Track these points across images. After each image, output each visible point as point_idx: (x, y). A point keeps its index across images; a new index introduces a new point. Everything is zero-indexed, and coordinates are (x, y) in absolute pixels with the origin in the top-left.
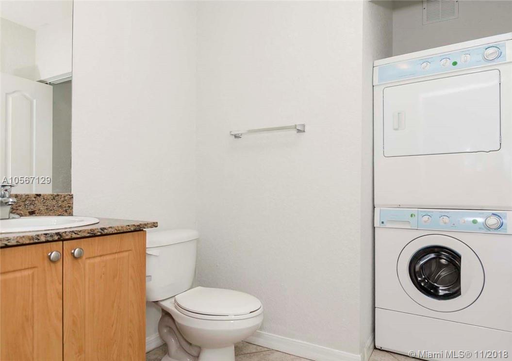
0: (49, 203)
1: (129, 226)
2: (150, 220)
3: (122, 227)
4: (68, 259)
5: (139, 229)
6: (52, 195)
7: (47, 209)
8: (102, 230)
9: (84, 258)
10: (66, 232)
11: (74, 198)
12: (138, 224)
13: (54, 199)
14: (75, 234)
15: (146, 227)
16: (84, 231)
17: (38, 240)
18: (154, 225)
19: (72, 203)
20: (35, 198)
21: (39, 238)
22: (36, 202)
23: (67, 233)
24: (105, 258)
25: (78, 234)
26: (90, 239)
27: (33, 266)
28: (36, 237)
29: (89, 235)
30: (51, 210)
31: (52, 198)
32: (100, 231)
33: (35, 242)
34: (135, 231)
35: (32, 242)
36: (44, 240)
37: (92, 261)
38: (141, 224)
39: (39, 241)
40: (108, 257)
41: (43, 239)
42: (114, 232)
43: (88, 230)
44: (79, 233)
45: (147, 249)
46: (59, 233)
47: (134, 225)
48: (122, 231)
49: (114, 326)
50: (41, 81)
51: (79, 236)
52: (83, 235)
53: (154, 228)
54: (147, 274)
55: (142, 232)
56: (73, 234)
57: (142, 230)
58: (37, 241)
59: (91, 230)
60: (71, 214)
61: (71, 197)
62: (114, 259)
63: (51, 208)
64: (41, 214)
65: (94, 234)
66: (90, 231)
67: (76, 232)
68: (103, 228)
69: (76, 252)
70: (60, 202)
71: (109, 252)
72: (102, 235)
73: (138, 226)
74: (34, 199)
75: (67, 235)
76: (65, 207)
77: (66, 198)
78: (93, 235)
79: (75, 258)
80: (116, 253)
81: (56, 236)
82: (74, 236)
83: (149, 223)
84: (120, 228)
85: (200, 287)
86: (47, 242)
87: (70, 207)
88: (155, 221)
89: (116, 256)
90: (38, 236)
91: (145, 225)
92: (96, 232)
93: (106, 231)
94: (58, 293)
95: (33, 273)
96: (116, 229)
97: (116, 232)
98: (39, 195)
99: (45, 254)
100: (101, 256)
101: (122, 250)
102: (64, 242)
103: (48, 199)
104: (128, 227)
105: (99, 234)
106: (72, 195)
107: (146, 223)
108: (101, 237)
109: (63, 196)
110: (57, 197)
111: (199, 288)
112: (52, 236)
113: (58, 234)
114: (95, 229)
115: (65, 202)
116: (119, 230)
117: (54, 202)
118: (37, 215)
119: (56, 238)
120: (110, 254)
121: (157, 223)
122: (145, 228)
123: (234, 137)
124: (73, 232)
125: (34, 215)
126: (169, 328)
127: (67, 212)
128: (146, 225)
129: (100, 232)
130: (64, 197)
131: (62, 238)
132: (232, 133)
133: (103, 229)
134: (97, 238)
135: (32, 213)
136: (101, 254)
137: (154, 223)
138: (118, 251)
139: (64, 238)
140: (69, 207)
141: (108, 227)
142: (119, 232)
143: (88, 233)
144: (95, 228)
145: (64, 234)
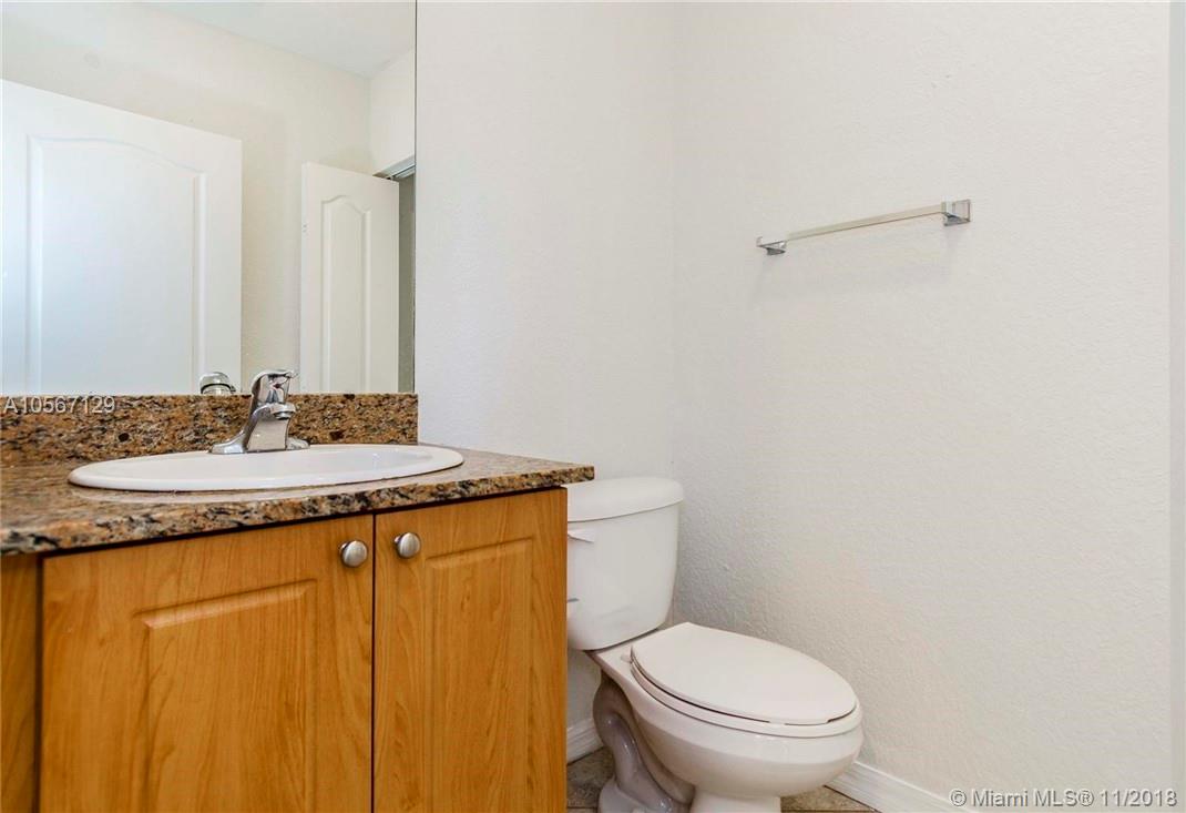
0: (371, 414)
1: (526, 476)
2: (578, 460)
3: (510, 480)
4: (384, 558)
5: (550, 485)
6: (376, 397)
7: (366, 427)
8: (463, 486)
9: (423, 557)
10: (379, 491)
11: (419, 403)
12: (548, 472)
13: (381, 405)
14: (402, 496)
15: (566, 479)
16: (423, 490)
17: (315, 511)
18: (586, 474)
19: (417, 415)
20: (343, 402)
21: (316, 507)
22: (345, 412)
23: (383, 495)
24: (471, 558)
25: (408, 498)
26: (437, 509)
27: (304, 578)
28: (311, 503)
29: (433, 499)
30: (375, 430)
31: (377, 403)
32: (459, 489)
33: (305, 516)
34: (541, 489)
35: (300, 516)
36: (329, 513)
37: (440, 565)
38: (554, 472)
39: (317, 515)
40: (478, 557)
41: (326, 509)
42: (491, 493)
43: (431, 487)
44: (410, 495)
45: (569, 526)
46: (364, 493)
47: (539, 475)
48: (510, 490)
49: (493, 732)
50: (379, 175)
51: (409, 502)
52: (419, 501)
53: (587, 483)
54: (570, 595)
55: (558, 492)
56: (397, 496)
57: (559, 487)
58: (311, 515)
59: (437, 487)
60: (413, 441)
61: (414, 400)
62: (494, 560)
63: (375, 426)
64: (354, 439)
65: (446, 496)
66: (435, 490)
67: (402, 492)
68: (467, 482)
69: (405, 541)
70: (392, 412)
71: (480, 542)
72: (463, 500)
73: (548, 476)
74: (342, 405)
75: (382, 500)
76: (402, 423)
77: (404, 403)
78: (442, 499)
79: (401, 558)
80: (496, 545)
81: (356, 502)
82: (399, 501)
83: (574, 468)
84: (506, 483)
85: (688, 623)
86: (336, 516)
87: (412, 424)
88: (587, 464)
89: (498, 552)
90: (315, 501)
91: (565, 473)
92: (449, 492)
93: (473, 490)
94: (362, 647)
95: (305, 594)
96: (497, 486)
97: (496, 492)
98: (350, 397)
99: (334, 548)
100: (462, 552)
101: (512, 537)
102: (378, 517)
103: (369, 406)
104: (525, 480)
105: (457, 496)
106: (416, 397)
107: (567, 468)
108: (461, 505)
109: (397, 398)
110: (386, 402)
111: (687, 626)
112: (346, 502)
113: (361, 496)
114: (448, 484)
115: (402, 411)
116: (503, 487)
117: (380, 413)
118: (348, 440)
119: (357, 506)
120: (485, 547)
121: (592, 469)
122: (564, 482)
123: (766, 251)
124: (395, 491)
125: (341, 440)
126: (616, 716)
127: (405, 434)
128: (568, 475)
129: (461, 493)
130: (401, 400)
131: (370, 509)
132: (763, 242)
133: (466, 485)
134: (453, 508)
135: (337, 436)
136: (461, 546)
137: (585, 469)
138: (501, 540)
139: (375, 507)
140: (410, 422)
141: (477, 478)
142: (502, 491)
143: (432, 494)
144: (447, 481)
145: (375, 498)
